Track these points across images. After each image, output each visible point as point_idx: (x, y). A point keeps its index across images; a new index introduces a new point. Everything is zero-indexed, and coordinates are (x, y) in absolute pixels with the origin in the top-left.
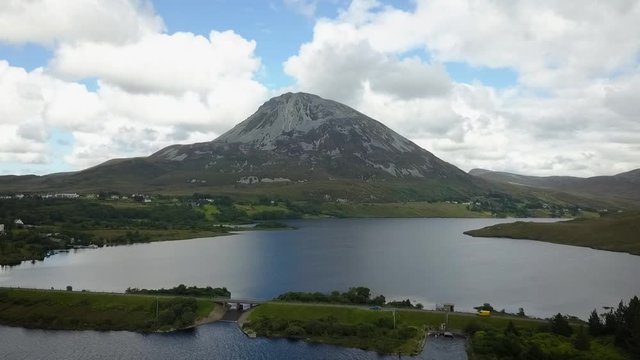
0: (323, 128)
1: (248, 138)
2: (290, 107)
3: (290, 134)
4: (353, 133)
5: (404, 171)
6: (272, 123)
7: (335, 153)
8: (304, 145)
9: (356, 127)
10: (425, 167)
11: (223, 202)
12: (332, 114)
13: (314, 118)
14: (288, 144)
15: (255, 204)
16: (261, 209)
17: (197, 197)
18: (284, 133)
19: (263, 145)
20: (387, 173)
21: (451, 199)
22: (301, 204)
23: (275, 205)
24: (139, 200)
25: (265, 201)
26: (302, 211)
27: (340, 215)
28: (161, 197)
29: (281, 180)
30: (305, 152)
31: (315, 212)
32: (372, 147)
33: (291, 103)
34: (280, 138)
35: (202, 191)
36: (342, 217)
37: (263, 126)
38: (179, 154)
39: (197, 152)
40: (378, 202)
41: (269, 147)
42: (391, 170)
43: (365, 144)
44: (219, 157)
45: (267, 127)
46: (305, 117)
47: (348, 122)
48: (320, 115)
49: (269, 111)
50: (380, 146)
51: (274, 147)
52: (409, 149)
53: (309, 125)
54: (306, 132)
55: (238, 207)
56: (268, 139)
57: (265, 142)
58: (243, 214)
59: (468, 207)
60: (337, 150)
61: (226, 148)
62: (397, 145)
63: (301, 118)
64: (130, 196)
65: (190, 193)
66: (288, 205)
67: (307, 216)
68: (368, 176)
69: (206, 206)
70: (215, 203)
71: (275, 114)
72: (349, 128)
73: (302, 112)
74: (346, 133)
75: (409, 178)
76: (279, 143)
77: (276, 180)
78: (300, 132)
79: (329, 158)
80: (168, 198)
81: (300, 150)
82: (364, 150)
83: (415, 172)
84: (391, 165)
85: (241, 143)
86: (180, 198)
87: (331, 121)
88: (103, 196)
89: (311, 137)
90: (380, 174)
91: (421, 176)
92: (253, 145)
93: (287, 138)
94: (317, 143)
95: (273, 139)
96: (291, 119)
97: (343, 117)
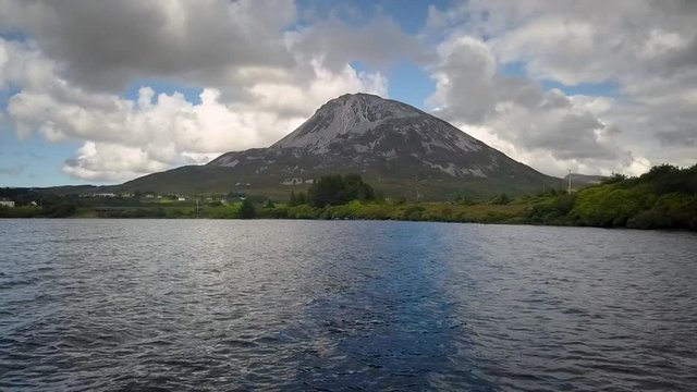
0: (381, 129)
1: (302, 142)
2: (347, 108)
3: (345, 136)
4: (412, 132)
5: (465, 171)
6: (327, 126)
7: (391, 154)
8: (359, 148)
9: (417, 126)
10: (490, 167)
12: (390, 114)
13: (372, 119)
14: (342, 146)
18: (339, 136)
19: (317, 149)
20: (446, 174)
30: (358, 154)
32: (433, 147)
33: (349, 104)
34: (334, 141)
37: (318, 129)
38: (231, 160)
39: (249, 158)
41: (322, 151)
42: (450, 170)
43: (424, 144)
44: (270, 162)
45: (322, 130)
46: (363, 119)
47: (408, 122)
48: (379, 116)
49: (325, 114)
50: (442, 145)
51: (327, 151)
52: (474, 148)
53: (367, 125)
54: (362, 133)
56: (322, 143)
57: (319, 145)
60: (393, 152)
61: (279, 153)
62: (461, 144)
63: (358, 120)
68: (422, 176)
71: (331, 117)
72: (409, 127)
73: (360, 113)
74: (405, 133)
75: (471, 178)
76: (333, 147)
78: (355, 134)
79: (384, 160)
81: (353, 152)
82: (423, 150)
83: (477, 172)
84: (451, 165)
85: (294, 148)
87: (389, 121)
89: (367, 138)
90: (437, 174)
91: (483, 176)
92: (307, 149)
93: (341, 140)
94: (373, 145)
95: (327, 142)
96: (347, 121)
97: (403, 116)
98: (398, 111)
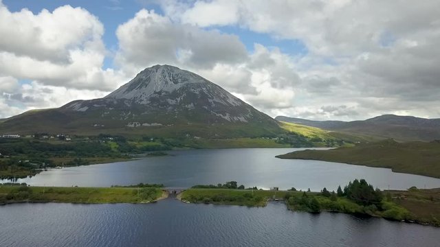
0: (182, 89)
1: (130, 95)
2: (158, 75)
3: (160, 93)
4: (202, 92)
5: (235, 118)
6: (146, 85)
7: (191, 106)
8: (169, 101)
9: (204, 89)
10: (248, 116)
11: (120, 139)
12: (187, 80)
13: (176, 83)
14: (158, 100)
15: (140, 141)
16: (145, 144)
17: (102, 136)
18: (155, 93)
19: (141, 101)
20: (225, 119)
21: (265, 136)
22: (171, 140)
23: (154, 141)
24: (62, 138)
25: (146, 139)
26: (172, 145)
27: (197, 147)
28: (77, 137)
29: (155, 124)
30: (170, 105)
31: (180, 146)
32: (215, 102)
33: (160, 71)
34: (152, 96)
35: (104, 132)
36: (198, 148)
37: (140, 87)
38: (82, 106)
39: (95, 105)
40: (220, 138)
41: (145, 102)
42: (227, 117)
43: (210, 101)
44: (110, 109)
45: (143, 88)
46: (169, 81)
47: (199, 86)
48: (180, 80)
49: (144, 77)
50: (220, 101)
51: (148, 102)
52: (238, 104)
53: (172, 87)
54: (171, 92)
55: (129, 143)
56: (144, 96)
57: (142, 98)
58: (135, 147)
59: (276, 141)
60: (192, 104)
61: (115, 102)
62: (231, 101)
63: (167, 83)
64: (55, 136)
65: (97, 134)
66: (162, 141)
67: (175, 148)
68: (212, 122)
69: (109, 142)
70: (115, 141)
71: (149, 80)
72: (199, 90)
73: (167, 78)
74: (198, 93)
75: (239, 122)
76: (152, 100)
77: (152, 124)
78: (166, 92)
79: (187, 109)
80: (82, 137)
81: (167, 104)
82: (209, 104)
83: (242, 119)
84: (227, 114)
85: (125, 99)
86: (90, 137)
87: (187, 85)
88: (37, 136)
89: (174, 95)
90: (220, 120)
91: (245, 121)
92: (134, 100)
93: (157, 96)
94: (179, 100)
95: (148, 96)
96: (160, 83)
97: (195, 82)
98: (191, 78)
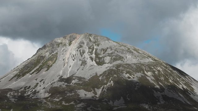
0: (108, 74)
1: (20, 83)
3: (68, 80)
6: (49, 67)
8: (82, 93)
9: (149, 74)
12: (121, 58)
13: (100, 63)
18: (61, 79)
19: (35, 93)
34: (55, 85)
37: (38, 71)
41: (41, 95)
45: (43, 72)
46: (89, 61)
48: (108, 59)
49: (47, 54)
51: (47, 95)
53: (92, 70)
56: (42, 86)
57: (38, 89)
60: (122, 101)
63: (84, 63)
71: (54, 58)
72: (139, 75)
73: (86, 55)
74: (135, 80)
76: (54, 91)
78: (80, 79)
82: (154, 101)
87: (118, 66)
92: (24, 92)
93: (64, 85)
94: (99, 92)
95: (48, 85)
96: (72, 63)
97: (135, 61)
98: (129, 56)
